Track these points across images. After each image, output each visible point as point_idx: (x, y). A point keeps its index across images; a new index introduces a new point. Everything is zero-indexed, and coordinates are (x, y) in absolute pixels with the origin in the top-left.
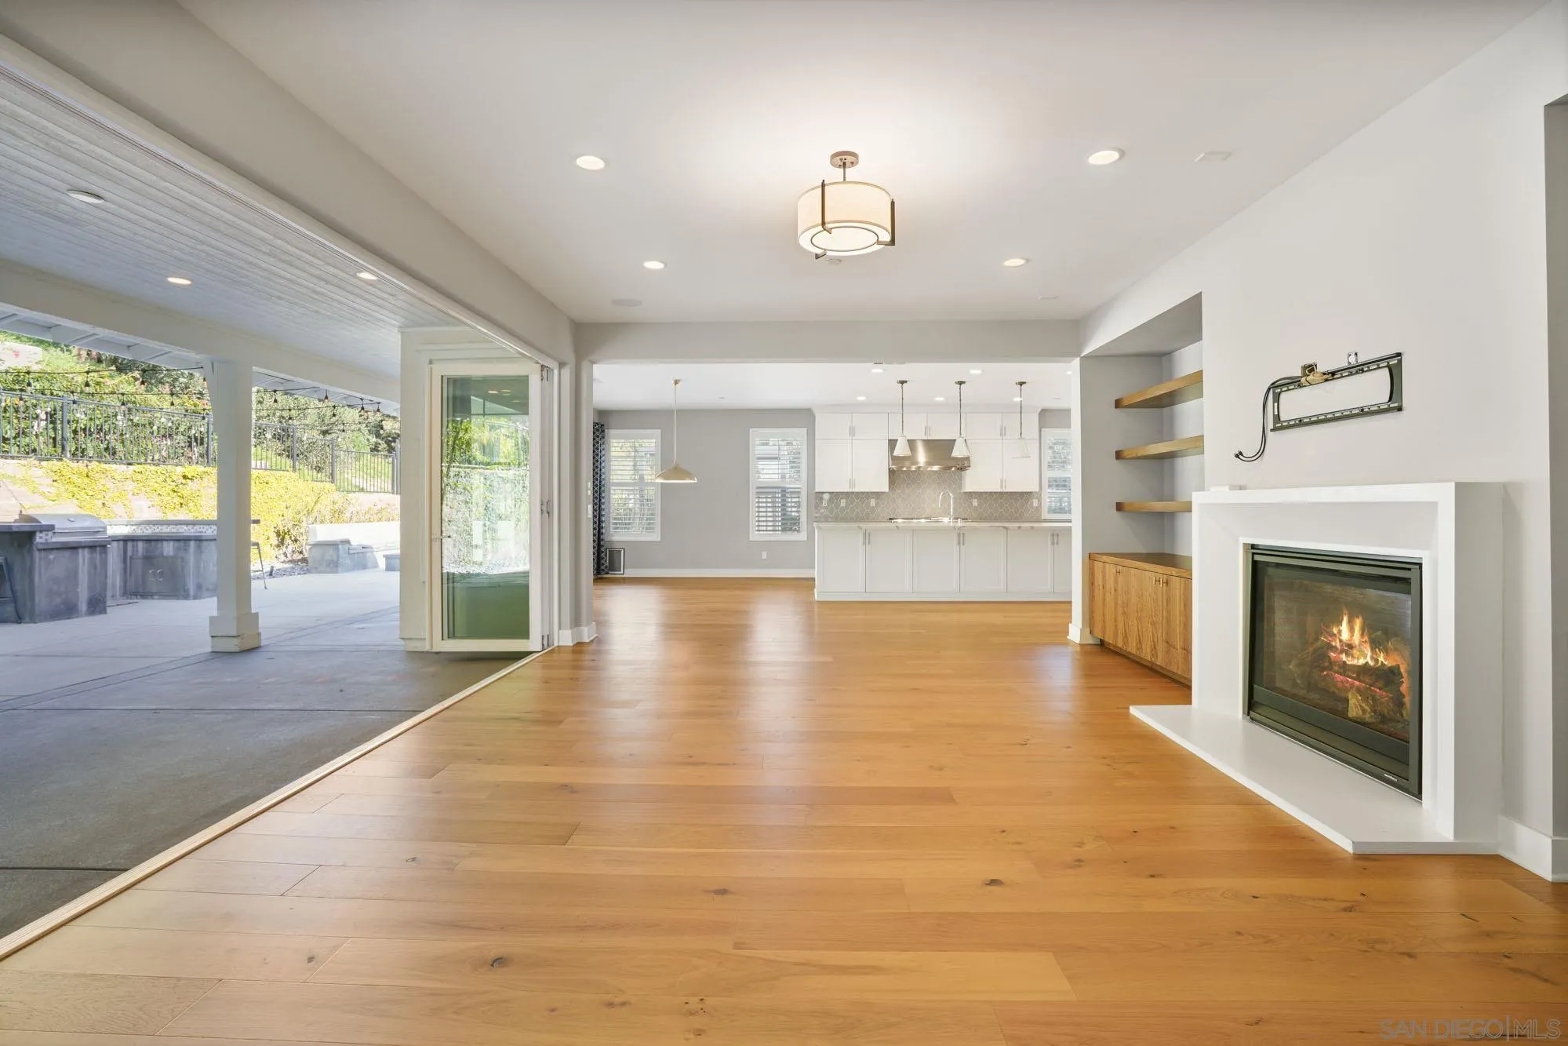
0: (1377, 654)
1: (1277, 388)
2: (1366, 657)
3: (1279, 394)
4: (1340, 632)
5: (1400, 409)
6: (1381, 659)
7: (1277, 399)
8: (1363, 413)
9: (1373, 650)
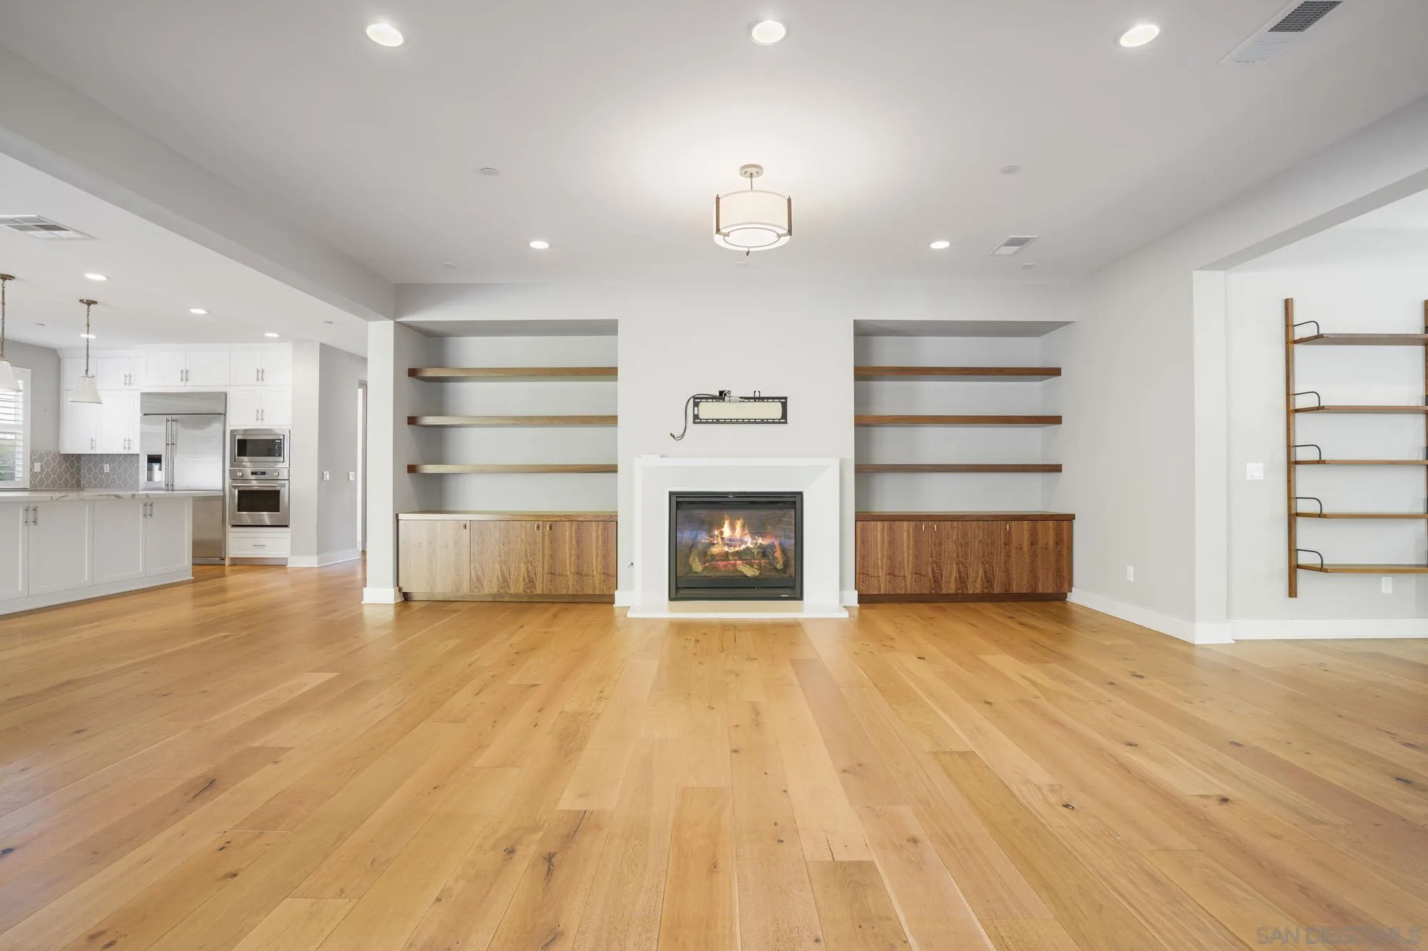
0: (756, 539)
1: (697, 400)
2: (746, 543)
3: (699, 402)
4: (722, 533)
5: (786, 423)
6: (760, 541)
7: (696, 405)
8: (763, 422)
9: (753, 538)
